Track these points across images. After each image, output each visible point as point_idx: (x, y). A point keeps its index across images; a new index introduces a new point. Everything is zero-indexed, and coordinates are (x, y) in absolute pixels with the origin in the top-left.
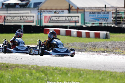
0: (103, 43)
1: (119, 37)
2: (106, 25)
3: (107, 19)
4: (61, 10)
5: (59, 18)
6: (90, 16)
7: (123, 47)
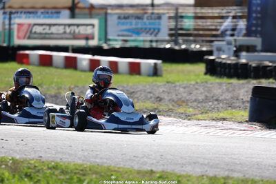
0: (148, 87)
1: (183, 72)
2: (154, 45)
3: (156, 31)
4: (54, 11)
5: (49, 29)
6: (119, 24)
7: (194, 98)
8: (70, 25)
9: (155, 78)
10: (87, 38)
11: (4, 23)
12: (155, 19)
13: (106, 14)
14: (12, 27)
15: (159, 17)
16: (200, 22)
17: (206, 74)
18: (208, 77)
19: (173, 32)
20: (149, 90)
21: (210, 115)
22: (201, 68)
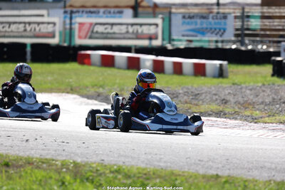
0: (213, 88)
1: (249, 73)
2: (220, 45)
3: (222, 31)
4: (117, 10)
5: (112, 29)
6: (183, 23)
7: (260, 100)
8: (133, 25)
9: (220, 80)
10: (151, 38)
11: (64, 23)
12: (220, 19)
13: (170, 13)
14: (73, 26)
15: (225, 17)
16: (267, 22)
17: (273, 75)
18: (275, 79)
19: (239, 32)
20: (214, 92)
21: (278, 118)
22: (268, 69)
